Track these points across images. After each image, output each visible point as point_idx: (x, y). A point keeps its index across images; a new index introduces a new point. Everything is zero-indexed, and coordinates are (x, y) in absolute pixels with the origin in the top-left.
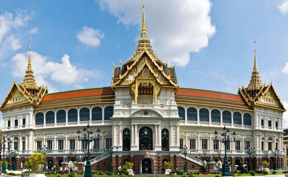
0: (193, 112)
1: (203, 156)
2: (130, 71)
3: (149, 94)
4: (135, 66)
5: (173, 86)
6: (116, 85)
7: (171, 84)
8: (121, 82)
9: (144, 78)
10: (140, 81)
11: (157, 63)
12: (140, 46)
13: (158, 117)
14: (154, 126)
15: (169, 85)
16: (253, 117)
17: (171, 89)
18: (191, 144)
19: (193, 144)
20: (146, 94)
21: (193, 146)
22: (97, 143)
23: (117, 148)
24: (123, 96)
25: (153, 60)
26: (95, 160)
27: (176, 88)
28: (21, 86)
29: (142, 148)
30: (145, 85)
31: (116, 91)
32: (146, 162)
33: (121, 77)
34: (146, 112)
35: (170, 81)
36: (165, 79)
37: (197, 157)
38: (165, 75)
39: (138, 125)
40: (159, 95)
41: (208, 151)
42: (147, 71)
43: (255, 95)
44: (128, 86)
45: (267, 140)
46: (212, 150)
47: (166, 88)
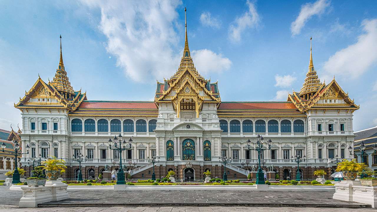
0: (236, 124)
1: (246, 165)
2: (173, 88)
3: (192, 109)
4: (177, 83)
5: (216, 100)
6: (160, 100)
7: (213, 99)
8: (164, 98)
9: (186, 95)
10: (182, 97)
11: (199, 80)
12: (183, 64)
13: (200, 130)
14: (196, 138)
15: (211, 100)
16: (306, 123)
17: (213, 104)
18: (234, 154)
19: (236, 154)
20: (189, 109)
21: (236, 157)
22: (142, 153)
23: (159, 158)
24: (167, 110)
25: (195, 77)
26: (140, 169)
27: (219, 103)
28: (49, 85)
29: (185, 158)
30: (187, 101)
31: (160, 106)
32: (189, 171)
33: (164, 93)
34: (188, 126)
35: (212, 97)
36: (207, 95)
37: (240, 167)
38: (207, 91)
39: (181, 138)
40: (202, 110)
41: (252, 161)
42: (189, 88)
43: (310, 98)
44: (171, 102)
45: (327, 146)
46: (257, 160)
47: (209, 103)
